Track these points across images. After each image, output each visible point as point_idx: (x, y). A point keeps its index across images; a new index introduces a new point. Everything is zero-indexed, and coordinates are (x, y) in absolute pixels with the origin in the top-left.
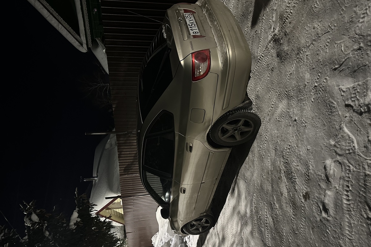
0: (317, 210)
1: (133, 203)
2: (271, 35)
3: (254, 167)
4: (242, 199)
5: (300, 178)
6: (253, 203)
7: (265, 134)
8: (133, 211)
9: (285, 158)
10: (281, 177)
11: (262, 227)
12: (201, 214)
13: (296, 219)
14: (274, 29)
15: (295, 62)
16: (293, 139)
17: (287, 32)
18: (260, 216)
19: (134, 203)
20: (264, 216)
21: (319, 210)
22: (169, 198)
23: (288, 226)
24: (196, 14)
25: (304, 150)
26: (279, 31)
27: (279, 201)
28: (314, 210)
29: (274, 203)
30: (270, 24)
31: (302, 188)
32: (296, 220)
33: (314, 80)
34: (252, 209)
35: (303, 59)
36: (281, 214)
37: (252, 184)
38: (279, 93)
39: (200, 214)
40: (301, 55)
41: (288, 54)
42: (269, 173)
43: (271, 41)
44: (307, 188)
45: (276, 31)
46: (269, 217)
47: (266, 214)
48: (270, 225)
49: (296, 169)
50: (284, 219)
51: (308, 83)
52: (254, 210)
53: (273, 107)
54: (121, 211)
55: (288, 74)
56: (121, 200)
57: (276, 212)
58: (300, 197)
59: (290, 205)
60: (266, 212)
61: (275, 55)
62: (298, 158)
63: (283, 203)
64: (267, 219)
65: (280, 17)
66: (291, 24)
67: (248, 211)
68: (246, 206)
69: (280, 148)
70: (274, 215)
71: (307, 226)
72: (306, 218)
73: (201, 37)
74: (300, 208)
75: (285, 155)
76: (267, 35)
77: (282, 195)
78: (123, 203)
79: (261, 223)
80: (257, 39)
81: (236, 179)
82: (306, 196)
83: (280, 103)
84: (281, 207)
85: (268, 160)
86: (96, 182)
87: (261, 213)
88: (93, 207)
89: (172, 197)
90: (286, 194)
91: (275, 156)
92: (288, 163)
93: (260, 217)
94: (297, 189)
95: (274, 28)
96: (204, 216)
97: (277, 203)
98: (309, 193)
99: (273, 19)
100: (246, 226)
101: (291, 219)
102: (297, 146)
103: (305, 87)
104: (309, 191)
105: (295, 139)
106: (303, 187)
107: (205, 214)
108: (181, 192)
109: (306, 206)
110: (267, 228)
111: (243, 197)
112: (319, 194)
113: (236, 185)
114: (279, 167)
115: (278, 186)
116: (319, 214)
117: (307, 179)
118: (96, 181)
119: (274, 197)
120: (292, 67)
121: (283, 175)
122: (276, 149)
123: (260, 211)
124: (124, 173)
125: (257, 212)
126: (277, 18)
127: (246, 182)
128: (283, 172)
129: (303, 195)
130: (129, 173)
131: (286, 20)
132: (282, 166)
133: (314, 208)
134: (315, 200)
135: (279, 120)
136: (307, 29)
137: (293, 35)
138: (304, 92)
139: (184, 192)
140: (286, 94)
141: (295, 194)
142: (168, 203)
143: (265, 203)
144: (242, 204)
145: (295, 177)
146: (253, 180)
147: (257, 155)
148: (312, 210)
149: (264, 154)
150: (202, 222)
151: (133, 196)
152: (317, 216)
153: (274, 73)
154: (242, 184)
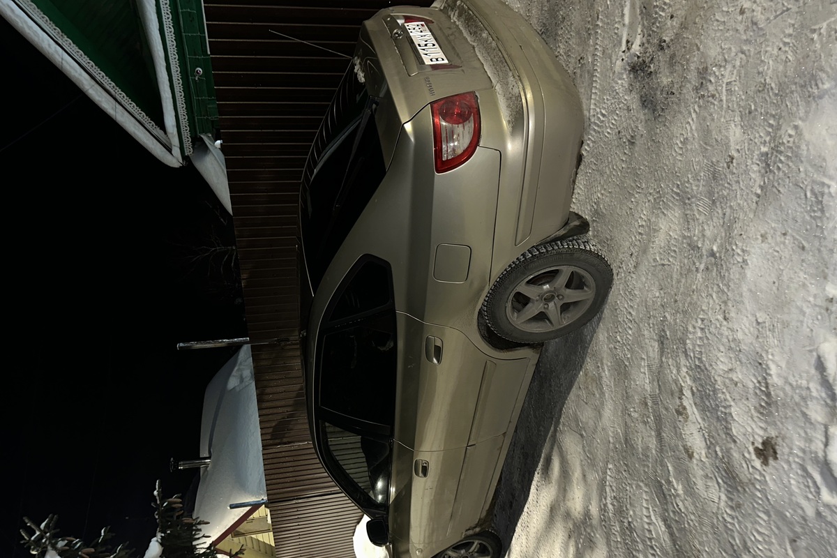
0: (802, 486)
1: (296, 517)
2: (623, 60)
3: (602, 393)
4: (575, 481)
5: (743, 403)
6: (608, 489)
7: (626, 306)
8: (298, 537)
9: (692, 355)
10: (685, 408)
11: (638, 551)
12: (469, 529)
13: (740, 518)
14: (630, 43)
15: (696, 107)
16: (711, 302)
17: (665, 41)
18: (630, 520)
19: (299, 516)
20: (641, 519)
21: (811, 484)
22: (386, 492)
23: (716, 542)
24: (435, 24)
25: (747, 325)
26: (642, 45)
27: (684, 474)
28: (793, 487)
29: (669, 482)
30: (616, 34)
31: (750, 430)
32: (739, 522)
33: (756, 140)
34: (605, 505)
35: (717, 95)
36: (691, 508)
37: (601, 440)
38: (658, 195)
39: (467, 530)
40: (711, 88)
41: (674, 94)
42: (646, 404)
43: (622, 74)
44: (765, 430)
45: (636, 48)
46: (655, 521)
47: (648, 515)
48: (661, 544)
49: (727, 381)
50: (701, 523)
51: (738, 151)
52: (610, 507)
53: (642, 232)
54: (268, 538)
55: (678, 142)
56: (268, 511)
57: (678, 506)
58: (747, 455)
59: (718, 483)
60: (648, 509)
61: (635, 105)
62: (730, 348)
63: (695, 477)
64: (652, 528)
65: (644, 11)
66: (675, 19)
67: (594, 510)
68: (587, 499)
69: (674, 332)
70: (671, 514)
71: (775, 534)
72: (772, 513)
73: (452, 68)
74: (751, 486)
75: (691, 347)
76: (611, 62)
77: (691, 456)
78: (273, 516)
79: (634, 541)
80: (585, 78)
81: (555, 431)
82: (767, 451)
83: (661, 218)
84: (690, 490)
85: (642, 370)
86: (208, 469)
87: (631, 513)
88: (199, 527)
89: (393, 490)
90: (703, 453)
91: (662, 356)
92: (703, 368)
93: (629, 522)
94: (735, 434)
95: (628, 42)
96: (476, 535)
97: (678, 481)
98: (773, 442)
99: (623, 20)
100: (592, 551)
101: (725, 520)
102: (725, 319)
103: (732, 162)
104: (773, 435)
105: (717, 301)
106: (754, 427)
107: (477, 530)
108: (417, 474)
109: (768, 478)
110: (652, 552)
111: (577, 475)
112: (806, 441)
113: (556, 448)
114: (676, 381)
115: (676, 434)
116: (810, 496)
117: (763, 404)
118: (207, 467)
119: (669, 465)
120: (688, 123)
121: (688, 402)
122: (663, 336)
123: (628, 506)
124: (271, 442)
125: (620, 512)
126: (635, 16)
127: (582, 435)
128: (687, 393)
129: (757, 449)
130: (285, 440)
131: (661, 13)
132: (685, 377)
133: (792, 482)
134: (797, 460)
135: (663, 262)
136: (722, 20)
137: (682, 44)
138: (730, 176)
139: (425, 471)
140: (678, 194)
141: (731, 448)
142: (385, 505)
143: (641, 484)
144: (576, 496)
145: (728, 401)
146: (603, 429)
147: (607, 363)
148: (787, 487)
149: (629, 356)
150: (471, 551)
151: (297, 499)
152: (804, 503)
153: (637, 149)
154: (570, 443)
